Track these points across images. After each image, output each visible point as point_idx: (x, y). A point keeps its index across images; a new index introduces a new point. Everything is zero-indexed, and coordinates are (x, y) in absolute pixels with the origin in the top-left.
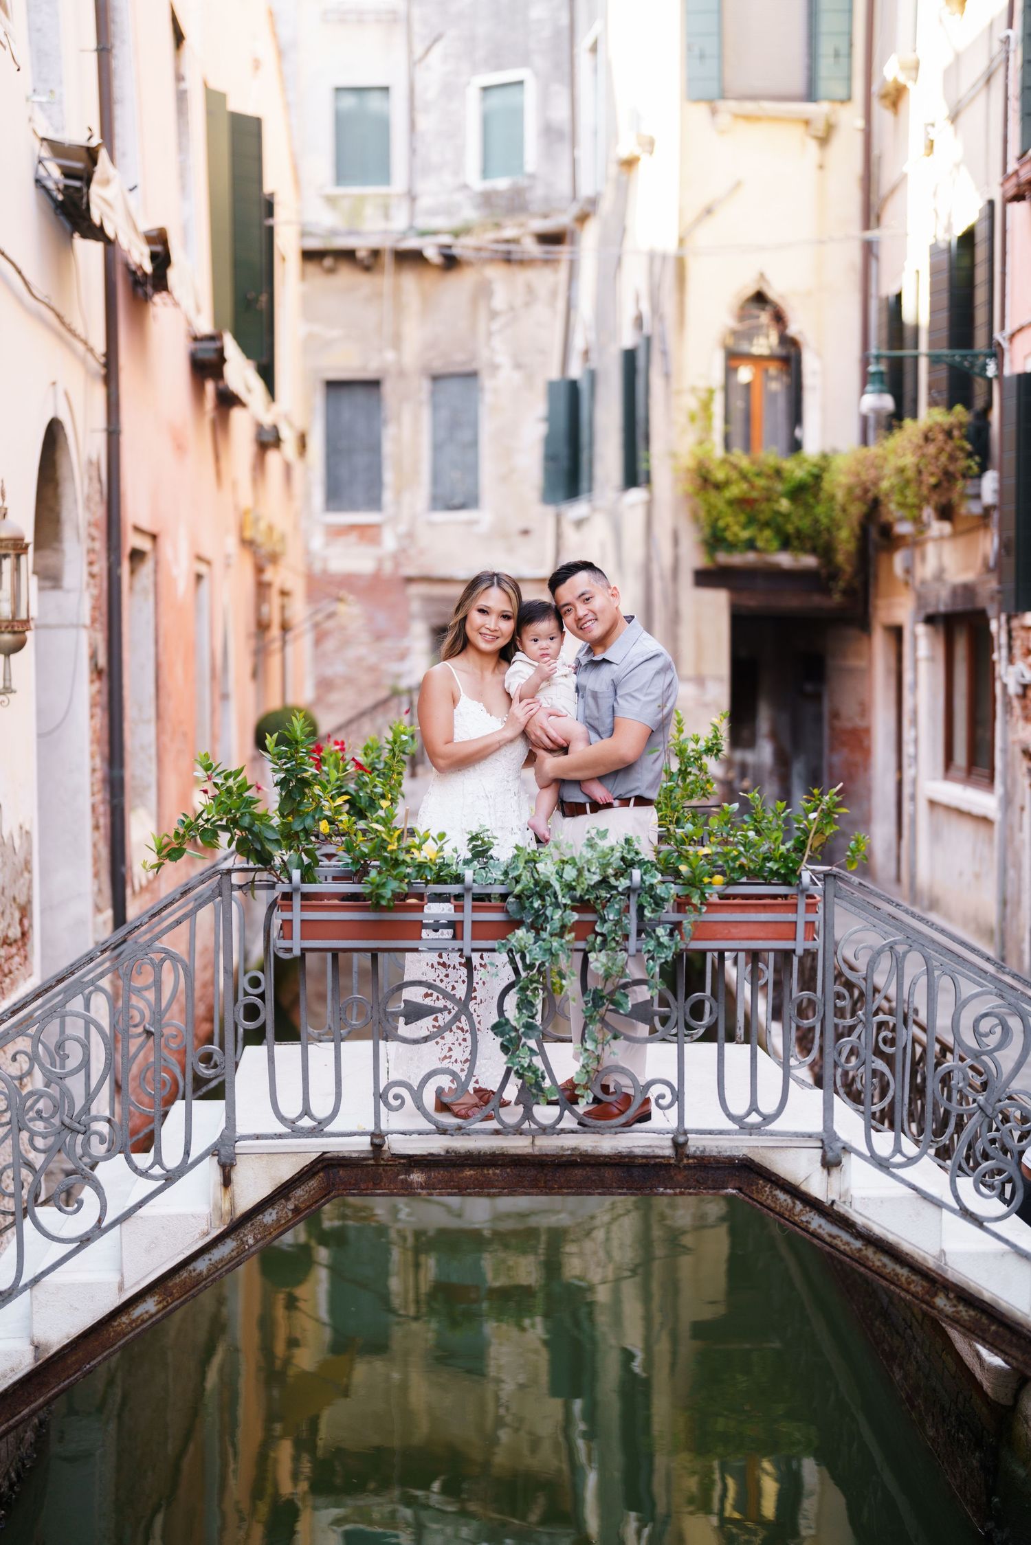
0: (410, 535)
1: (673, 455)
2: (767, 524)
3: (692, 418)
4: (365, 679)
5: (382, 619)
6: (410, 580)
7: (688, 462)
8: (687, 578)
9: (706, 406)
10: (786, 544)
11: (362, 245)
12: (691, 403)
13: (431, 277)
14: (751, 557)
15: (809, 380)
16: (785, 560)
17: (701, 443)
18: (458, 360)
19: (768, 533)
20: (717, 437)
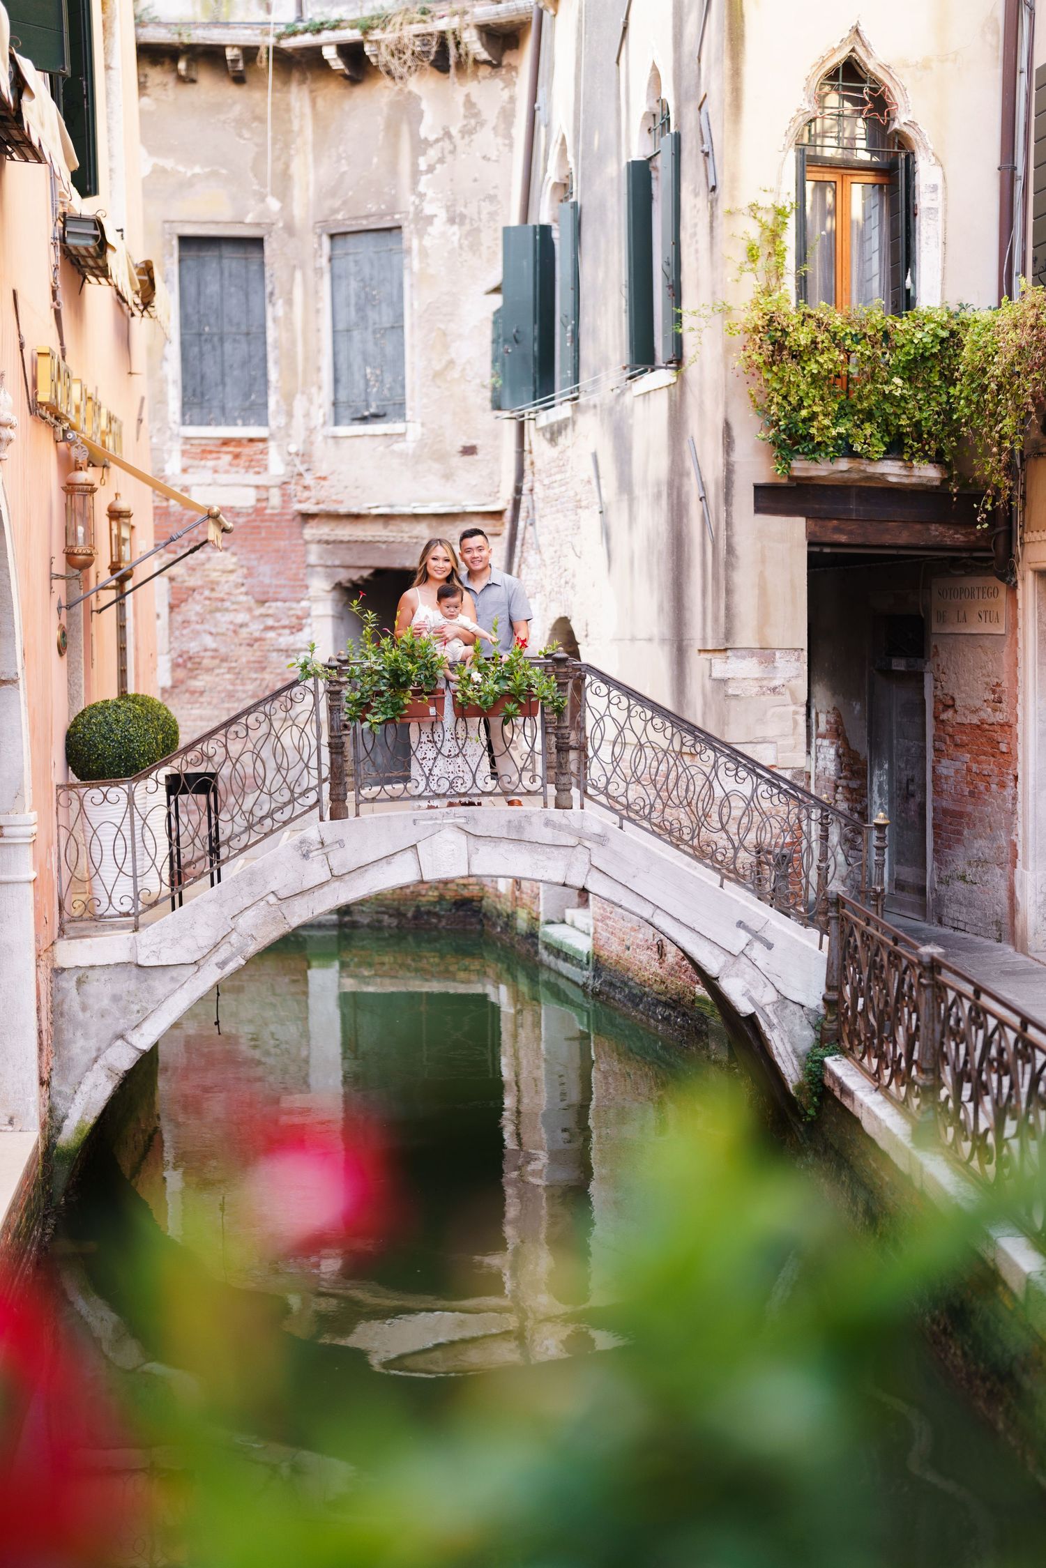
0: (305, 456)
1: (726, 311)
2: (869, 416)
3: (752, 256)
4: (245, 655)
5: (266, 572)
6: (307, 517)
7: (750, 317)
8: (744, 498)
9: (775, 236)
10: (895, 448)
11: (231, 38)
12: (751, 230)
13: (331, 91)
14: (844, 464)
15: (924, 200)
16: (892, 470)
17: (768, 292)
18: (371, 211)
19: (868, 429)
20: (790, 284)
